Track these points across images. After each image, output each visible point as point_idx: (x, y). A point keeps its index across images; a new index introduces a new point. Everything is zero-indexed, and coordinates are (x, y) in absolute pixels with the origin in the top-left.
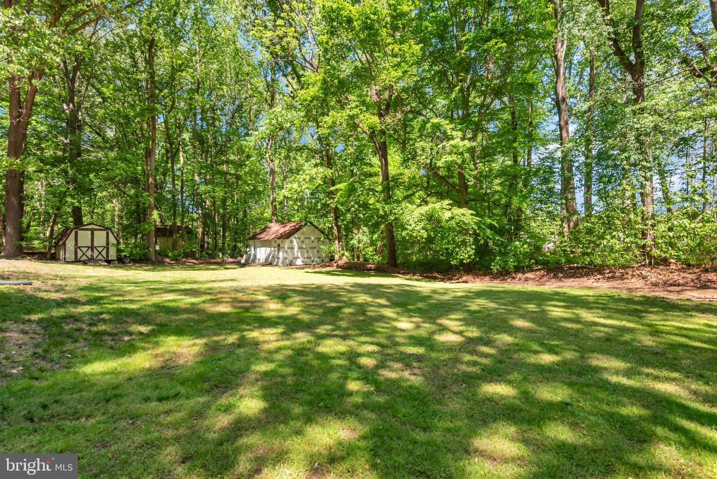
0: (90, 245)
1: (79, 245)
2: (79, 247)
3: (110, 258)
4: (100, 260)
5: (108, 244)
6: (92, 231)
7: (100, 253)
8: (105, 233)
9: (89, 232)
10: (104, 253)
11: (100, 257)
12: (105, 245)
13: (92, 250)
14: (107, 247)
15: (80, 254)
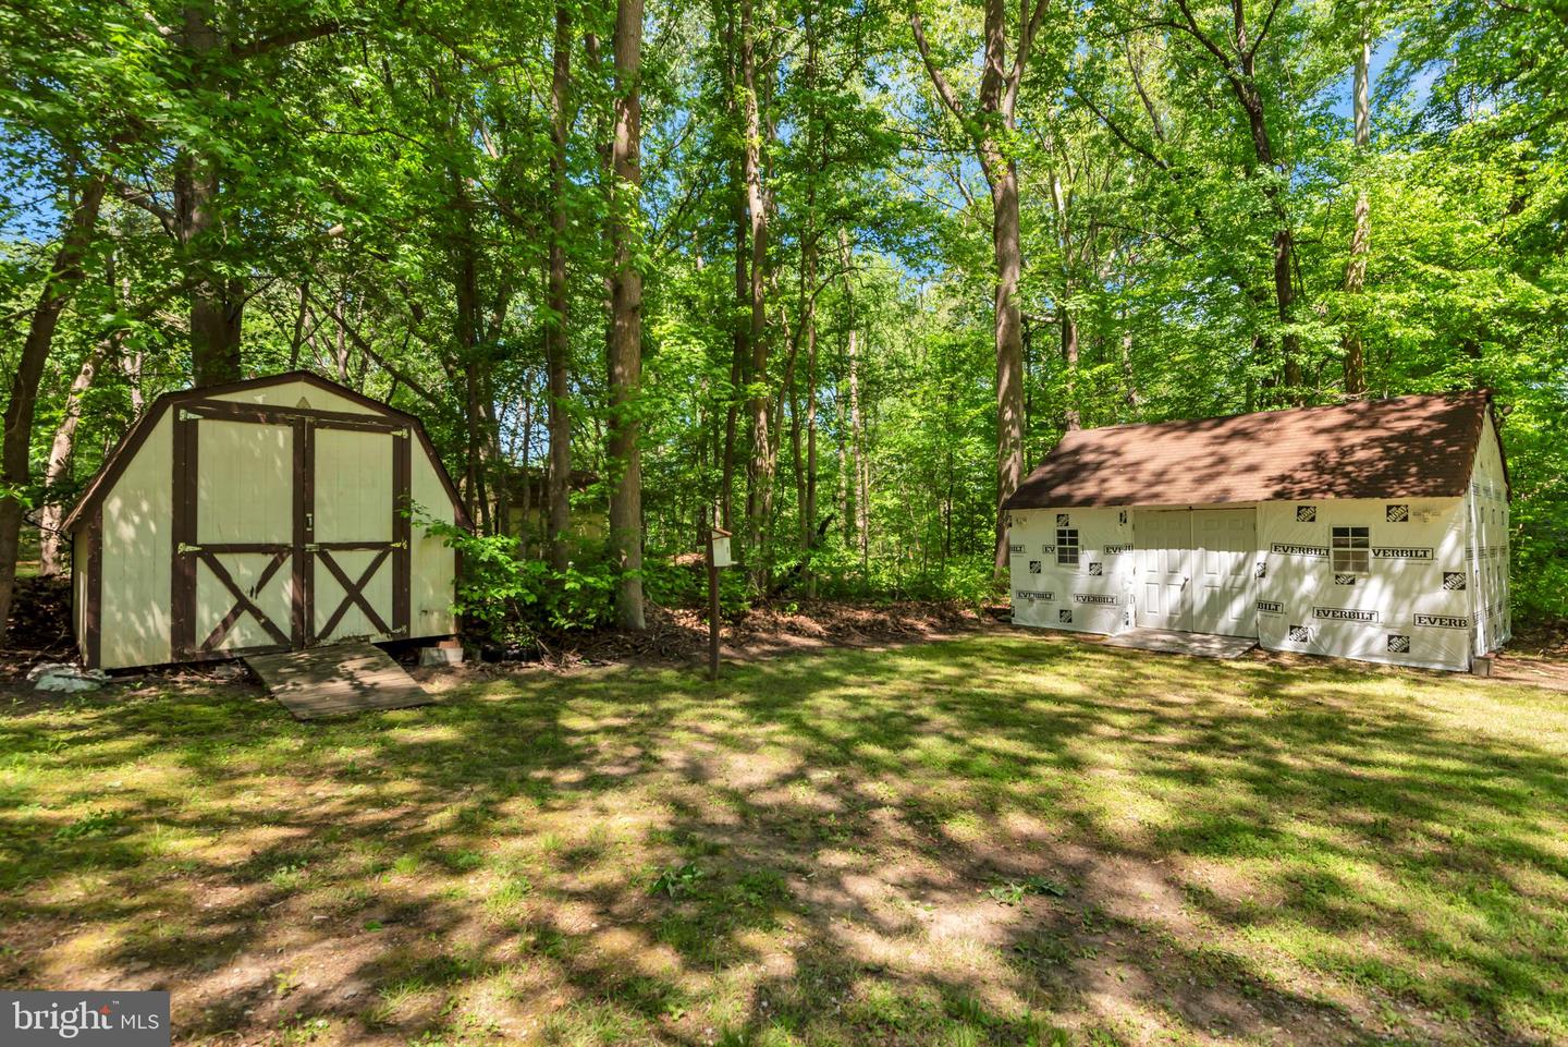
0: (283, 534)
1: (206, 534)
2: (209, 553)
3: (417, 630)
4: (356, 645)
5: (402, 527)
6: (304, 425)
7: (354, 593)
8: (383, 444)
9: (283, 436)
10: (379, 592)
11: (355, 623)
12: (385, 533)
13: (304, 576)
14: (397, 552)
15: (211, 603)
